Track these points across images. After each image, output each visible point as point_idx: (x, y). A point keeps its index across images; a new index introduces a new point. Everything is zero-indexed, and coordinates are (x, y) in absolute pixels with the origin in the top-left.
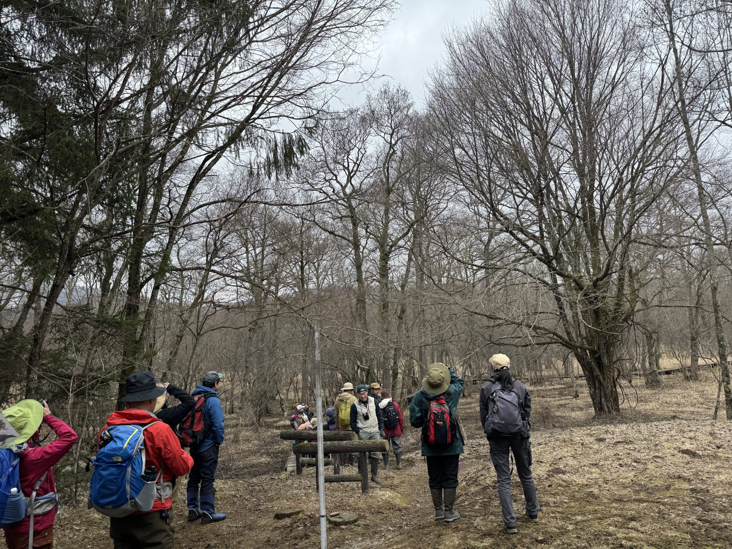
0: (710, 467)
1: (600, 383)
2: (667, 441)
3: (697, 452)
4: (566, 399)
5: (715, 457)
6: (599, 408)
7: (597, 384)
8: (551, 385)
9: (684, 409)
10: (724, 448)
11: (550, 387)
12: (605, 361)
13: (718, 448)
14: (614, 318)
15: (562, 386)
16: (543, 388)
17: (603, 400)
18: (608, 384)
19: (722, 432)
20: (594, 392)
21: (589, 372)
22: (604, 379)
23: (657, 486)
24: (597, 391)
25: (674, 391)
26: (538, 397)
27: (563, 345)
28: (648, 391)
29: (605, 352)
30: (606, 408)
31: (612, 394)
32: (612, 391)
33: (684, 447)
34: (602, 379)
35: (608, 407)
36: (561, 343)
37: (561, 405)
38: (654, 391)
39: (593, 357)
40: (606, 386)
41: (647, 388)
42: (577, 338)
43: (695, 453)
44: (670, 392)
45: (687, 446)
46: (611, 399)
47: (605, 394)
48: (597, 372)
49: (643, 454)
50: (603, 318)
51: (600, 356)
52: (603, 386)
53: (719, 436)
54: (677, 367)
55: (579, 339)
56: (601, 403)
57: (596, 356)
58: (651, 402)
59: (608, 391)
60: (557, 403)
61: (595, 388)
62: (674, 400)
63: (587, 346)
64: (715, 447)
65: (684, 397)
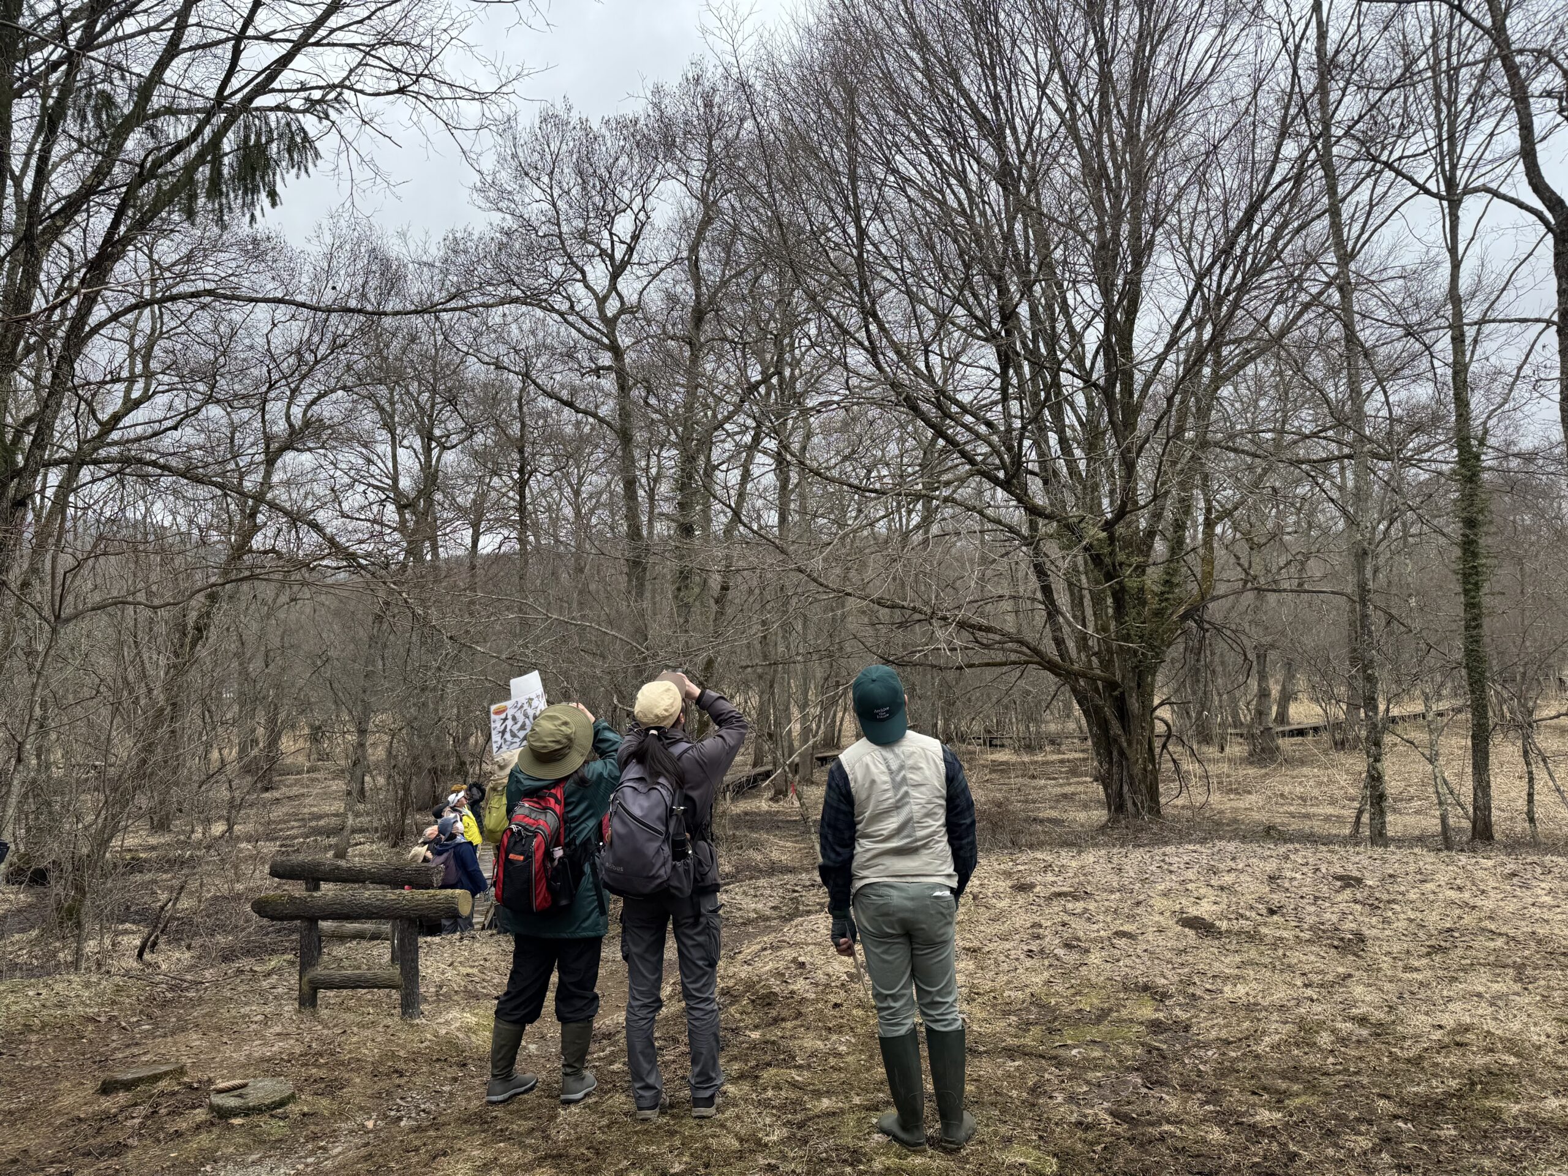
0: (1227, 964)
1: (1122, 753)
2: (1165, 894)
3: (1217, 923)
4: (1078, 783)
5: (1253, 937)
6: (1116, 804)
7: (1115, 753)
8: (1060, 752)
9: (1314, 810)
10: (1283, 915)
11: (1055, 757)
12: (1134, 704)
13: (1272, 912)
14: (1159, 613)
15: (1081, 755)
16: (1039, 758)
17: (1126, 788)
18: (1137, 755)
19: (1298, 876)
20: (1109, 771)
21: (1099, 728)
22: (1130, 744)
23: (1079, 1011)
24: (1115, 769)
25: (1305, 770)
26: (1023, 776)
27: (1045, 668)
28: (1252, 771)
29: (1133, 684)
30: (1129, 805)
31: (1145, 777)
32: (1145, 769)
33: (1193, 911)
34: (1125, 745)
35: (1135, 804)
36: (1039, 664)
37: (1065, 796)
38: (1263, 771)
39: (1111, 695)
40: (1133, 759)
41: (1251, 763)
42: (1079, 653)
43: (1212, 925)
44: (1295, 773)
45: (1205, 910)
46: (1143, 787)
47: (1131, 777)
48: (1116, 728)
49: (1095, 927)
50: (1134, 612)
51: (1122, 694)
52: (1127, 759)
53: (1287, 885)
54: (1319, 721)
55: (1083, 656)
56: (1120, 794)
57: (1116, 693)
58: (1249, 793)
59: (1137, 770)
60: (1058, 790)
61: (1111, 763)
62: (1299, 790)
63: (1099, 672)
64: (1264, 912)
65: (1320, 784)
